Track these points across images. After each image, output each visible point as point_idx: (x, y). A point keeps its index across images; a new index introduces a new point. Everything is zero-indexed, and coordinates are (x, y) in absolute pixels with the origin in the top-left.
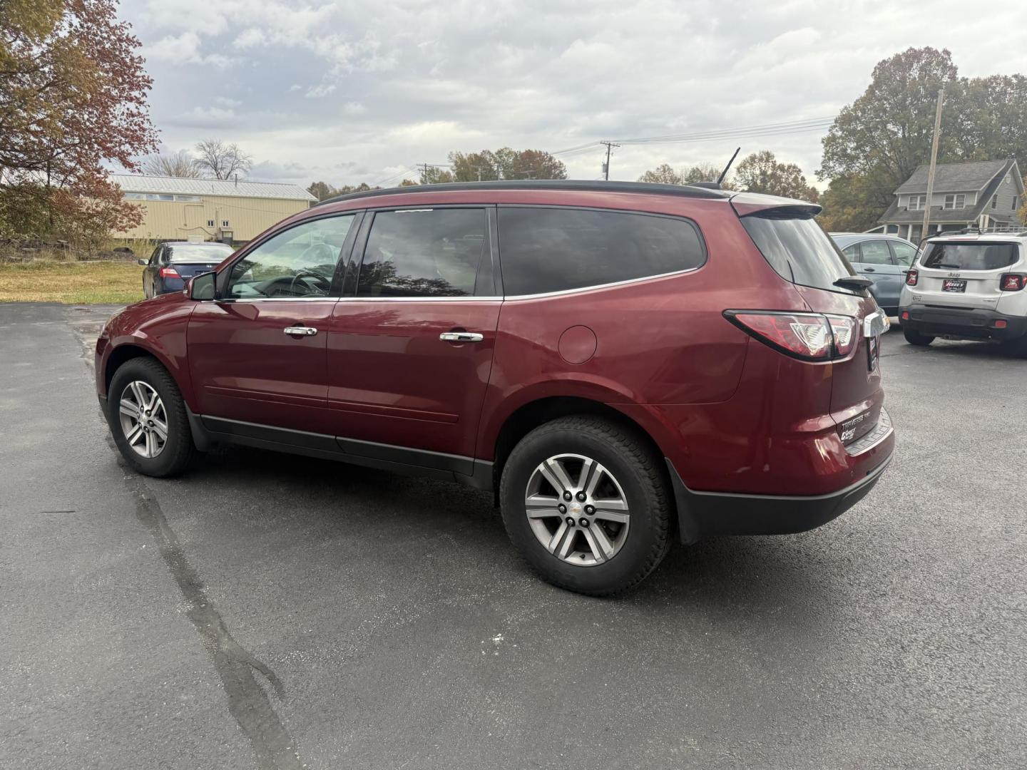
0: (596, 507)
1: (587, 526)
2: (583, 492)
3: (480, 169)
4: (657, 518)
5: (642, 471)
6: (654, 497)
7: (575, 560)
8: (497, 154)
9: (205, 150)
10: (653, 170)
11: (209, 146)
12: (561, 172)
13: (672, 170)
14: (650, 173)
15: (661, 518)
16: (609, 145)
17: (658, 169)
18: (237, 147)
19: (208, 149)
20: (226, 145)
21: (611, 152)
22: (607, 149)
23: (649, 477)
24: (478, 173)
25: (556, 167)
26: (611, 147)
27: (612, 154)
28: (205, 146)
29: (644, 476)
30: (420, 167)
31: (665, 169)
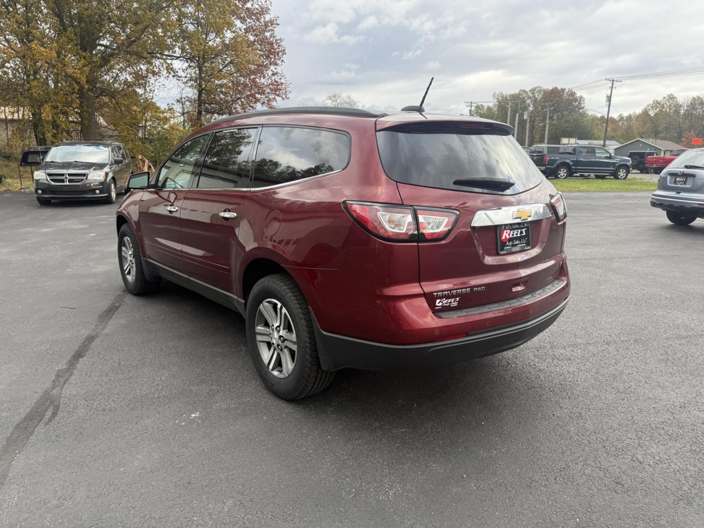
0: (285, 338)
1: (281, 350)
2: (279, 326)
3: (510, 103)
4: (307, 349)
5: (301, 315)
6: (306, 334)
7: (275, 373)
8: (530, 91)
9: (331, 99)
10: (660, 99)
11: (333, 97)
12: (580, 103)
13: (676, 98)
14: (657, 101)
15: (310, 349)
16: (613, 81)
17: (665, 98)
18: (351, 97)
19: (333, 99)
20: (344, 95)
21: (614, 86)
22: (611, 84)
23: (305, 320)
24: (509, 106)
25: (576, 100)
26: (615, 82)
27: (615, 87)
28: (332, 96)
29: (301, 319)
30: (467, 104)
31: (671, 97)
